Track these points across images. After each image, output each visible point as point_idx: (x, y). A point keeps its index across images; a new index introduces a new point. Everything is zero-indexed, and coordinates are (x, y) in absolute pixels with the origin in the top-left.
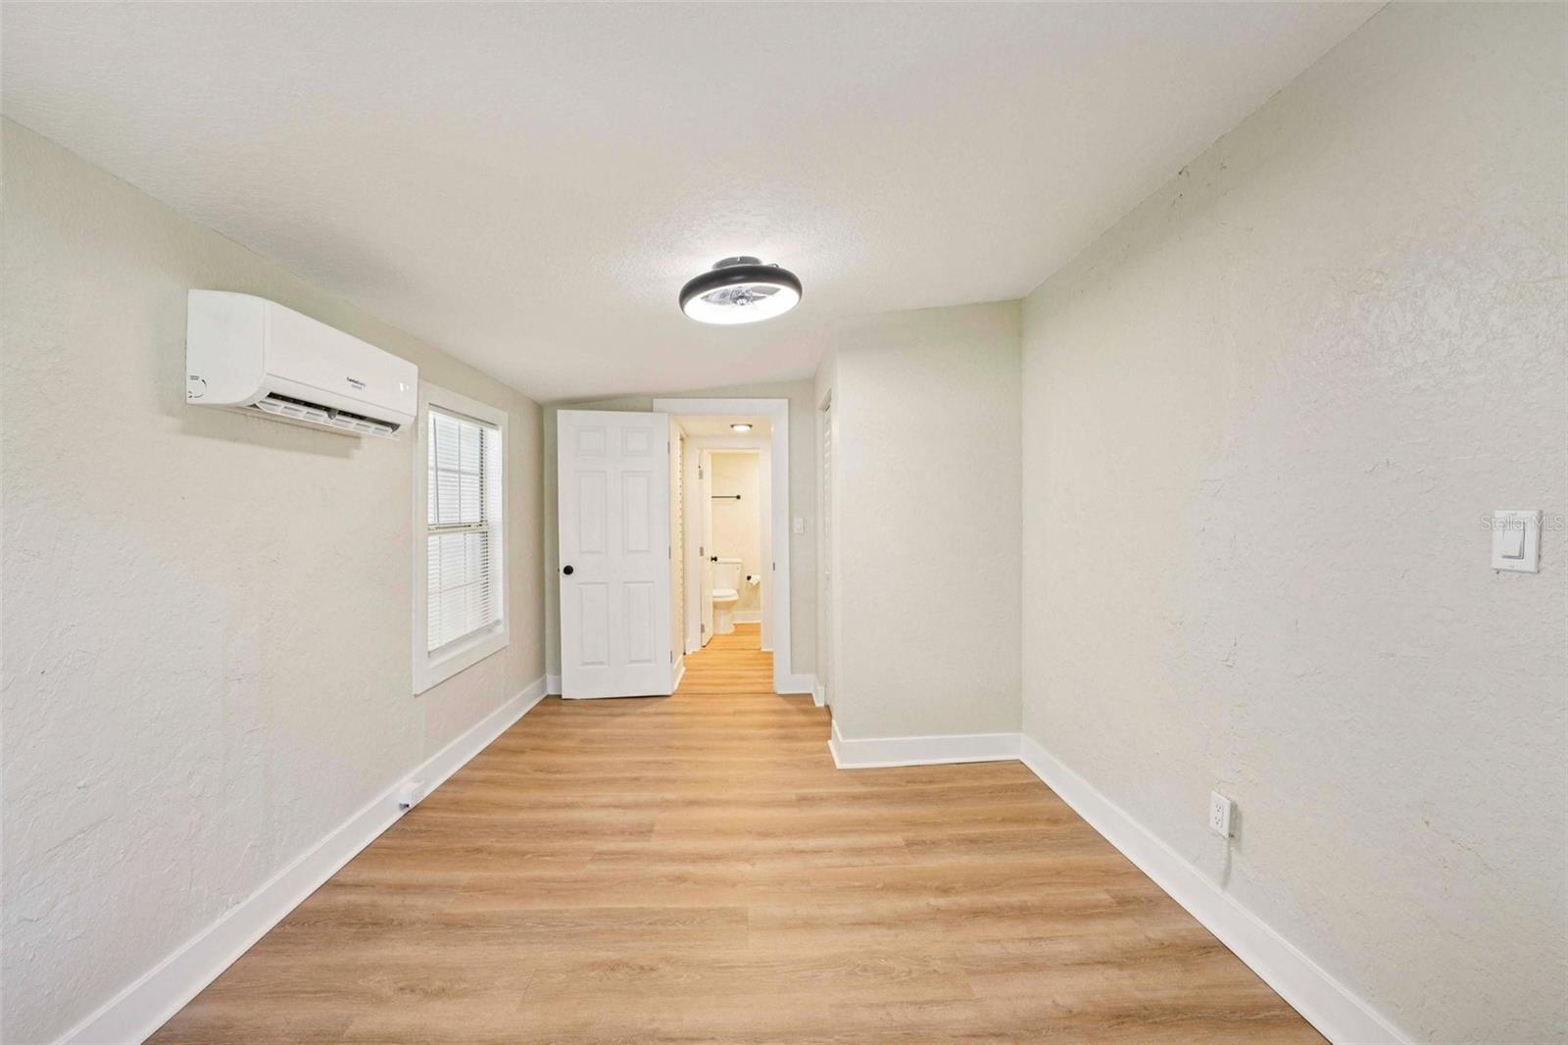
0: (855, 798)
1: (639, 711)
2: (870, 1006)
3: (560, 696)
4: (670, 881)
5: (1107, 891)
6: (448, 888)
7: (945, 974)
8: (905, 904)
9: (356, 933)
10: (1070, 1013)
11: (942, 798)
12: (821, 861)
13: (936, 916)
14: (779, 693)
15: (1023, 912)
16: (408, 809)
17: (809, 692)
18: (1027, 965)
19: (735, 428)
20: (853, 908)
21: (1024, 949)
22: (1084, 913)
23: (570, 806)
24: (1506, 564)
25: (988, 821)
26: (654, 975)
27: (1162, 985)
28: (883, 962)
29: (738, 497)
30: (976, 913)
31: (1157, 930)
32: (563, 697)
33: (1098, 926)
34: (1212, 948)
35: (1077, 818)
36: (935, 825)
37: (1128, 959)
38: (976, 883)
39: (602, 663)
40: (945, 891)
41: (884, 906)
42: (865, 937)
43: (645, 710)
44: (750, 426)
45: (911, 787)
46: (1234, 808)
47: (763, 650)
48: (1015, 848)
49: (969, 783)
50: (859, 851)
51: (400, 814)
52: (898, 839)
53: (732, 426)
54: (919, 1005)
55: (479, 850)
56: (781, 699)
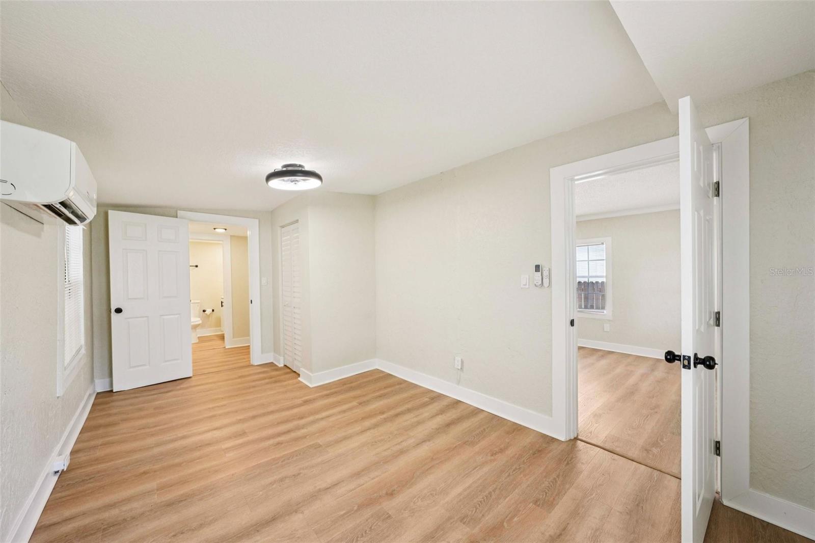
0: (327, 396)
1: (178, 387)
2: (385, 450)
3: (112, 391)
4: (275, 446)
5: (427, 398)
6: (149, 493)
7: (399, 434)
8: (374, 421)
9: (102, 535)
10: (437, 429)
11: (359, 387)
12: (332, 419)
13: (386, 420)
14: (256, 364)
15: (409, 411)
16: (59, 474)
17: (271, 361)
18: (419, 423)
19: (216, 230)
20: (357, 428)
21: (415, 419)
22: (425, 405)
23: (184, 437)
24: (524, 286)
25: (380, 389)
26: (302, 475)
27: (452, 415)
28: (379, 438)
29: (197, 266)
30: (397, 415)
31: (445, 403)
32: (114, 391)
33: (430, 407)
34: (458, 402)
35: (406, 381)
36: (364, 396)
37: (442, 412)
38: (390, 408)
39: (145, 365)
40: (382, 413)
41: (367, 423)
42: (368, 433)
43: (182, 386)
44: (226, 229)
45: (345, 387)
46: (462, 360)
47: (226, 347)
48: (394, 394)
49: (365, 380)
50: (344, 411)
51: (56, 478)
52: (355, 403)
53: (215, 229)
54: (399, 444)
55: (145, 473)
56: (258, 367)
